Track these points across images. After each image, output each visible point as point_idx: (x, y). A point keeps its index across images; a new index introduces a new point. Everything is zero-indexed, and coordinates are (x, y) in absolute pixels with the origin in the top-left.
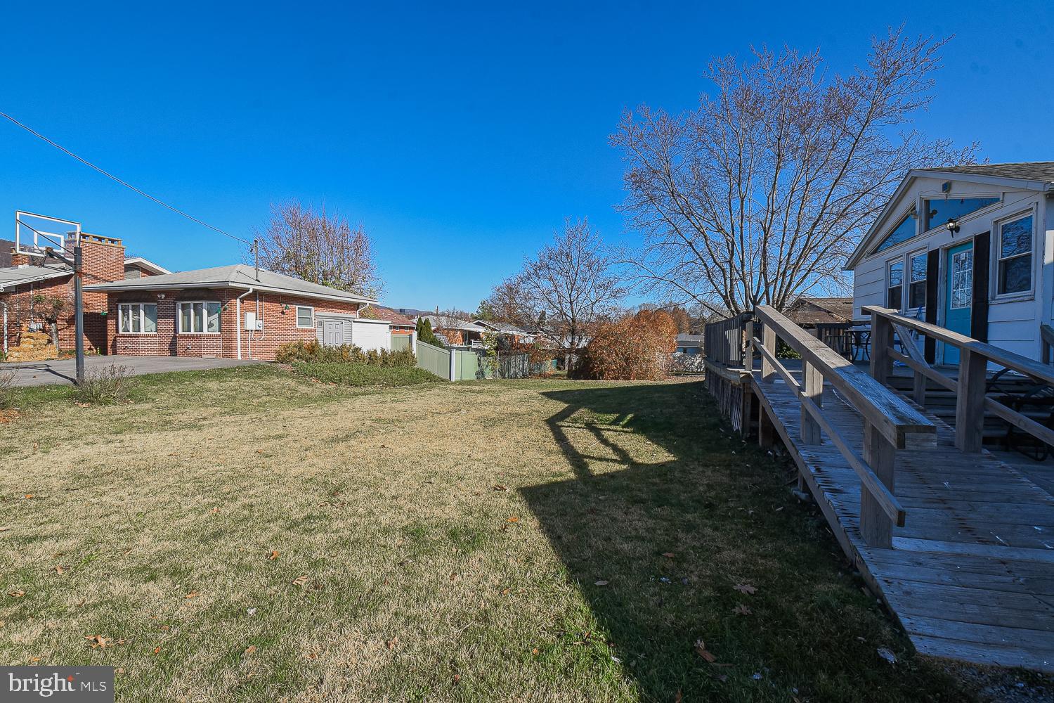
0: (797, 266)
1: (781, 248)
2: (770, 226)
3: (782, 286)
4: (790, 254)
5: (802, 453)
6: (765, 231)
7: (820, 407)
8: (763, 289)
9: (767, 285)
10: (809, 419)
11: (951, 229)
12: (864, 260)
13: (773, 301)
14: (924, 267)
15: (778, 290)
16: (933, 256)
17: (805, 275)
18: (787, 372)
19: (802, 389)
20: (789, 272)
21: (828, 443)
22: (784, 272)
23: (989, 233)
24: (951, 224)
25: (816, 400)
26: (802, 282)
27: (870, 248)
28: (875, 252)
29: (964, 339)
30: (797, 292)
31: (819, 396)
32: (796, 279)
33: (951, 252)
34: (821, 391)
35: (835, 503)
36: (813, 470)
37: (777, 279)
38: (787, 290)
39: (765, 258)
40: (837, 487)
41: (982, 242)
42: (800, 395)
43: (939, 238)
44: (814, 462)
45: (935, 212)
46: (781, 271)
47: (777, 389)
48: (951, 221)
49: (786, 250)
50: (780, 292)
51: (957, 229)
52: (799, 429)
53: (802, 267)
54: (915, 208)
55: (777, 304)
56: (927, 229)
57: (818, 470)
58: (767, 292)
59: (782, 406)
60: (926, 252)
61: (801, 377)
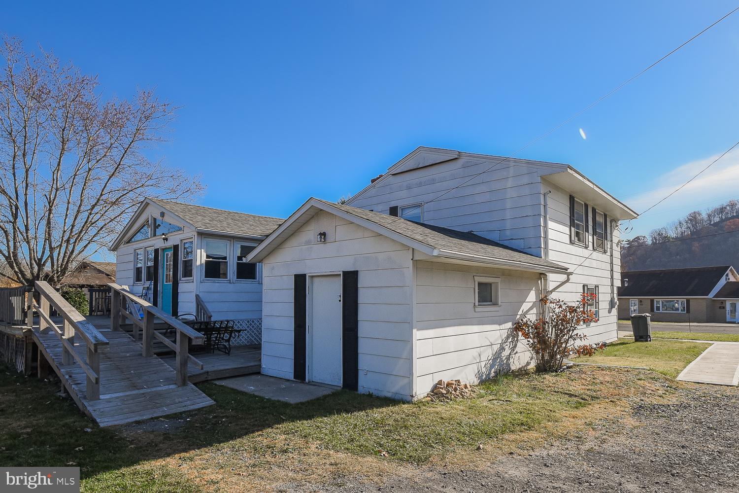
0: (79, 238)
1: (65, 220)
2: (54, 200)
3: (66, 252)
4: (73, 226)
5: (62, 370)
6: (49, 203)
7: (73, 345)
8: (47, 253)
9: (52, 249)
10: (66, 351)
11: (164, 239)
12: (122, 246)
13: (58, 265)
14: (152, 256)
15: (62, 255)
16: (156, 251)
17: (87, 245)
18: (55, 326)
19: (63, 335)
20: (72, 241)
21: (77, 364)
22: (68, 241)
23: (178, 245)
24: (164, 236)
25: (71, 340)
26: (83, 250)
27: (126, 239)
28: (128, 242)
29: (146, 304)
30: (80, 258)
31: (73, 337)
32: (78, 248)
33: (165, 251)
34: (74, 335)
35: (76, 389)
36: (67, 377)
37: (61, 245)
38: (70, 257)
39: (49, 228)
40: (79, 382)
41: (176, 248)
42: (62, 338)
43: (159, 243)
44: (67, 373)
45: (159, 225)
46: (65, 239)
47: (51, 337)
48: (163, 234)
49: (70, 222)
50: (64, 257)
51: (166, 239)
52: (61, 359)
53: (84, 238)
54: (148, 221)
55: (61, 267)
56: (155, 235)
57: (70, 376)
58: (51, 256)
59: (52, 348)
60: (153, 248)
61: (62, 329)
